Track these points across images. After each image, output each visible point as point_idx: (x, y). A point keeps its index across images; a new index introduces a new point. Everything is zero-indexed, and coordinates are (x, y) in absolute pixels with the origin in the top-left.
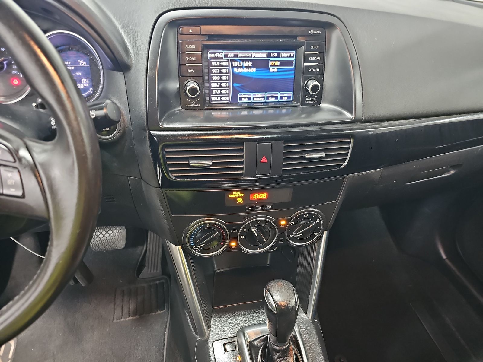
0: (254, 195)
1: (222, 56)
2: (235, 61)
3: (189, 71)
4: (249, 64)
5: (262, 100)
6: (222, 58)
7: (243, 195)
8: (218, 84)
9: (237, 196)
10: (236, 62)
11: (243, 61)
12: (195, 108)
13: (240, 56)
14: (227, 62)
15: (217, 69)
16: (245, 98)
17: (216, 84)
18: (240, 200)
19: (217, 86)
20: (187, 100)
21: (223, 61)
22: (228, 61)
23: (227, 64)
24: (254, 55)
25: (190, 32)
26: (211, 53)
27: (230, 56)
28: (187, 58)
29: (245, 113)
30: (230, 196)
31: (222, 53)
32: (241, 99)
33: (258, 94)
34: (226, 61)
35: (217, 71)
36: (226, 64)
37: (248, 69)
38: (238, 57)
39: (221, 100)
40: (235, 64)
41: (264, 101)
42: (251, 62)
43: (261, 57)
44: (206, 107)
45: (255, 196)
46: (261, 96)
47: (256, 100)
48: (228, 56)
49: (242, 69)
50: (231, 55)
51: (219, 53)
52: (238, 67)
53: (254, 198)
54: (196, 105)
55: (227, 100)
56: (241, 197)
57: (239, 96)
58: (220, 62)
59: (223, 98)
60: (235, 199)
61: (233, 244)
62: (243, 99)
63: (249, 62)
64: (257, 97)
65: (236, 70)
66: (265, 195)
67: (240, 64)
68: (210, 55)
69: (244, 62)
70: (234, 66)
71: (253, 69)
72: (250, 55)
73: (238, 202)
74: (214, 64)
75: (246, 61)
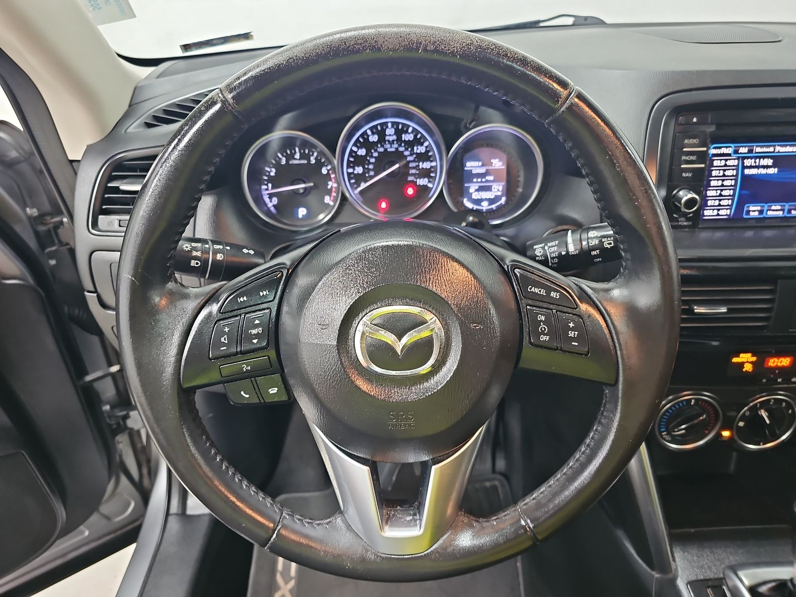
0: (771, 360)
1: (730, 152)
2: (748, 158)
3: (684, 175)
4: (769, 162)
5: (780, 213)
6: (729, 155)
7: (754, 359)
8: (718, 191)
9: (746, 359)
10: (749, 160)
11: (760, 158)
12: (685, 227)
13: (757, 151)
14: (736, 161)
15: (720, 170)
16: (755, 211)
17: (715, 191)
18: (748, 367)
19: (715, 195)
20: (675, 216)
21: (730, 159)
22: (738, 158)
23: (736, 162)
24: (778, 149)
25: (694, 121)
26: (715, 148)
27: (742, 152)
28: (684, 158)
29: (749, 234)
30: (735, 360)
31: (731, 147)
32: (748, 212)
33: (776, 205)
34: (734, 159)
35: (719, 173)
36: (734, 162)
37: (765, 169)
38: (754, 152)
39: (718, 215)
40: (747, 162)
41: (783, 216)
42: (771, 159)
43: (789, 152)
44: (700, 226)
45: (773, 362)
46: (779, 208)
47: (770, 213)
48: (739, 152)
49: (757, 169)
50: (743, 150)
51: (727, 147)
52: (751, 167)
53: (769, 364)
54: (685, 223)
55: (727, 215)
56: (750, 363)
57: (745, 209)
58: (726, 160)
59: (721, 212)
60: (742, 365)
61: (726, 434)
62: (751, 213)
63: (769, 159)
64: (773, 210)
65: (747, 172)
66: (787, 360)
67: (755, 162)
68: (713, 151)
69: (762, 160)
70: (745, 165)
71: (773, 169)
72: (771, 149)
73: (744, 370)
74: (716, 163)
75: (764, 157)
